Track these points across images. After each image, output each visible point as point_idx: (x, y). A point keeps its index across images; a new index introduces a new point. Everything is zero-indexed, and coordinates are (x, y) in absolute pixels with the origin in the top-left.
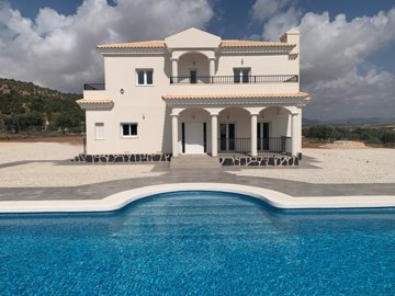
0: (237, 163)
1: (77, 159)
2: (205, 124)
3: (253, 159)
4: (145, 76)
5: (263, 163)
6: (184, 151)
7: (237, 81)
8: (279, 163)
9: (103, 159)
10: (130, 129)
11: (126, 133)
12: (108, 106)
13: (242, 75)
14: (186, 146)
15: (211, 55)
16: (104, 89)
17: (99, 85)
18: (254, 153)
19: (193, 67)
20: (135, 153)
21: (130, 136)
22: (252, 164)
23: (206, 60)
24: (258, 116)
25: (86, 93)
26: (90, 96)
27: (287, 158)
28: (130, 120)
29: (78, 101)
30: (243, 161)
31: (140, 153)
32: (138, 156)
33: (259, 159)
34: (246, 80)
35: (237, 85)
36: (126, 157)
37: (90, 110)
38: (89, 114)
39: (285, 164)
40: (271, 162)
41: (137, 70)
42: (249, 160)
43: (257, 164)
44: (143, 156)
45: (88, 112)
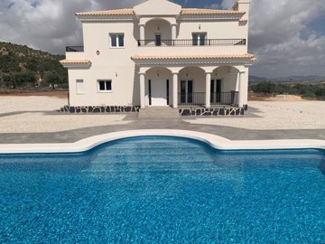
0: (193, 113)
1: (62, 110)
2: (168, 81)
3: (207, 110)
4: (117, 39)
5: (215, 113)
6: (150, 104)
7: (195, 44)
8: (227, 113)
9: (84, 110)
10: (105, 85)
11: (102, 88)
12: (87, 65)
13: (199, 39)
14: (152, 99)
15: (173, 21)
16: (83, 51)
17: (79, 48)
18: (208, 105)
19: (158, 32)
20: (110, 105)
21: (105, 91)
22: (206, 114)
23: (168, 25)
24: (211, 74)
25: (68, 54)
26: (71, 57)
27: (234, 109)
28: (105, 77)
29: (61, 61)
30: (199, 112)
31: (114, 105)
32: (112, 107)
33: (211, 110)
34: (202, 44)
35: (195, 47)
36: (102, 108)
37: (71, 68)
38: (70, 72)
39: (233, 113)
40: (222, 112)
41: (110, 34)
42: (203, 111)
43: (210, 114)
44: (116, 107)
45: (69, 71)
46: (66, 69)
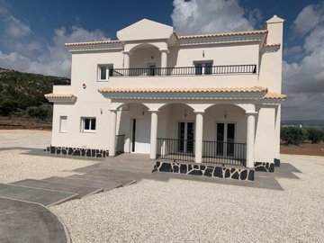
0: (176, 169)
3: (196, 167)
4: (107, 71)
5: (208, 173)
6: (133, 151)
7: (199, 73)
8: (227, 175)
9: (64, 152)
10: (90, 123)
11: (87, 127)
12: (71, 100)
13: (204, 68)
16: (70, 84)
19: (152, 62)
20: (91, 148)
21: (90, 130)
22: (194, 173)
25: (55, 87)
26: (58, 91)
27: (239, 170)
28: (89, 115)
30: (184, 168)
31: (96, 148)
32: (93, 151)
33: (203, 167)
34: (208, 72)
35: (199, 77)
36: (83, 150)
37: (57, 103)
38: (55, 108)
39: (236, 176)
40: (218, 173)
41: (99, 66)
42: (190, 168)
43: (200, 173)
44: (98, 151)
45: (55, 106)
46: (52, 104)
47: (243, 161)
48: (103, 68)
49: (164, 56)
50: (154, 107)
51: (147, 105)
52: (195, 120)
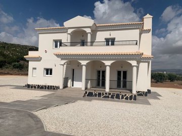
0: (96, 95)
3: (106, 94)
5: (112, 97)
6: (73, 86)
8: (122, 98)
9: (35, 87)
10: (49, 71)
11: (47, 74)
14: (74, 82)
15: (88, 30)
16: (38, 50)
19: (83, 38)
20: (50, 85)
21: (49, 75)
22: (105, 97)
25: (30, 52)
26: (32, 54)
27: (128, 95)
30: (100, 95)
31: (52, 85)
33: (110, 94)
36: (45, 86)
39: (127, 98)
40: (118, 97)
41: (54, 40)
42: (103, 95)
43: (108, 97)
44: (53, 86)
45: (30, 62)
46: (28, 61)
47: (131, 91)
48: (56, 42)
49: (89, 36)
50: (84, 63)
51: (80, 61)
52: (106, 70)
